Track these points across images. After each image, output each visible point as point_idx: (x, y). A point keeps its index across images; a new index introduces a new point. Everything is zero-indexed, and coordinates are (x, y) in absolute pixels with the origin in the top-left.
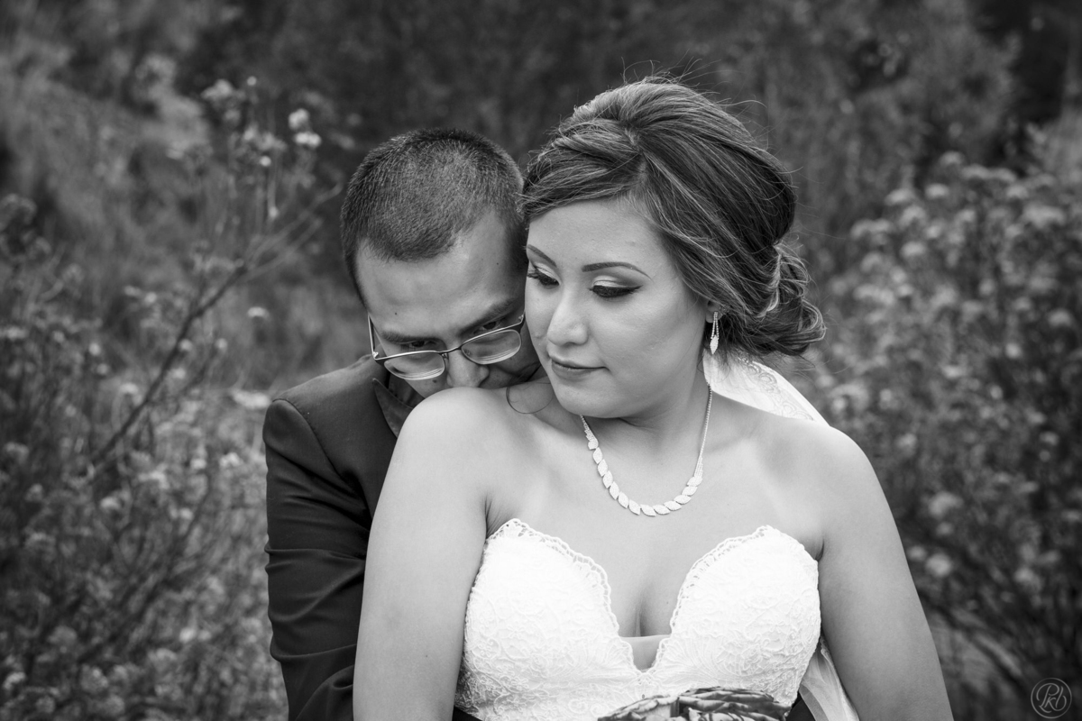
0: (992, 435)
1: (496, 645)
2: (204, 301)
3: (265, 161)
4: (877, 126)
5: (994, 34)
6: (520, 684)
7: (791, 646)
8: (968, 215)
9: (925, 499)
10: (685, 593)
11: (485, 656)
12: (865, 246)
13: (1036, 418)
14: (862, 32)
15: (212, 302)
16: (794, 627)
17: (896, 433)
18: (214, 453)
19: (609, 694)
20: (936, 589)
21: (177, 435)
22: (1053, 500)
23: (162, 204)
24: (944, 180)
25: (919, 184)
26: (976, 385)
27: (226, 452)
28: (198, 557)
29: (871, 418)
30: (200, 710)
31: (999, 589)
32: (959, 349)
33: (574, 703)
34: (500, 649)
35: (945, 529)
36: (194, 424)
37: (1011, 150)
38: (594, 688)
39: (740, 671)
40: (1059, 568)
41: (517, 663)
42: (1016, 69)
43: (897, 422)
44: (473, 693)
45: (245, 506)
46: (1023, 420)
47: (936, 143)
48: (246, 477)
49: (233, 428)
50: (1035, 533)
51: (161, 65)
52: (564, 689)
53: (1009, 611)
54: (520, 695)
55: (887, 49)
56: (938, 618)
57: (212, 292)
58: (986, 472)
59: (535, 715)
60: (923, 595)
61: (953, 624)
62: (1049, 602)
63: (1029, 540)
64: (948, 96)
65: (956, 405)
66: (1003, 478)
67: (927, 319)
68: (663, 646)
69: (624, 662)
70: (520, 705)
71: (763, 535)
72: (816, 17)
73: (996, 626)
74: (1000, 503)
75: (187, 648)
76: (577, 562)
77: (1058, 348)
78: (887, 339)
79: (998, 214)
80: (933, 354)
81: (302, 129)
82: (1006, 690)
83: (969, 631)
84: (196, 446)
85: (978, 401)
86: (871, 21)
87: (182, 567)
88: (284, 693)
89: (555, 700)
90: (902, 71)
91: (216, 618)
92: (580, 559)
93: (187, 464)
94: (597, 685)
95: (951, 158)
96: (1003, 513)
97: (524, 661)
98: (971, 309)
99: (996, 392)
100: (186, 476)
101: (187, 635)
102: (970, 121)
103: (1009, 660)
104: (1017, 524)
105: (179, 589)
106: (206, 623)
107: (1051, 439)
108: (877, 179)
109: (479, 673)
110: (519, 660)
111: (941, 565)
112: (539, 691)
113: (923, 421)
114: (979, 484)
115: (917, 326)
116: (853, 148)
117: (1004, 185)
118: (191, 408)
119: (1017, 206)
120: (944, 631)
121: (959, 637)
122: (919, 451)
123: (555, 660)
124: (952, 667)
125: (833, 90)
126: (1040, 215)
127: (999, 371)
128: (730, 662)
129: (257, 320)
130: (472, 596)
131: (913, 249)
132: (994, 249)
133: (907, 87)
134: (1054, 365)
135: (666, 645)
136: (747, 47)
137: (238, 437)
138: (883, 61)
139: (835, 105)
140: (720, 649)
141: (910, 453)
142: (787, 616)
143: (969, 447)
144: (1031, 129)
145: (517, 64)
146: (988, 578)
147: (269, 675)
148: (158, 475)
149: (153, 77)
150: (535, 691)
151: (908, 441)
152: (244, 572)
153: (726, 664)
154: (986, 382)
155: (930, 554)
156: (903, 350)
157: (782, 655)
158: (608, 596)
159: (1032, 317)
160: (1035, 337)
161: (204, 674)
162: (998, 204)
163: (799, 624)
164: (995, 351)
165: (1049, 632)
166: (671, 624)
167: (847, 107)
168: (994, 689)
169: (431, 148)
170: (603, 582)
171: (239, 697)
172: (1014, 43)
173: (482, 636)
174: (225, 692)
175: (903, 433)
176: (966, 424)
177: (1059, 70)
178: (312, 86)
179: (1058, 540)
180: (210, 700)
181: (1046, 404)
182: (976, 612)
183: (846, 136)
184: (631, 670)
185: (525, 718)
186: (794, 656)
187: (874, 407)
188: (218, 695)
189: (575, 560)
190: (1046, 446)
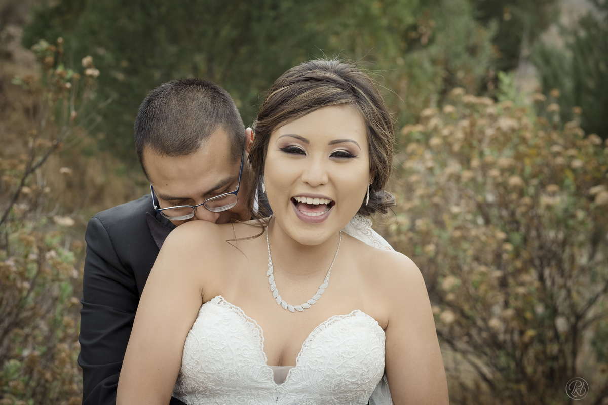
0: (478, 245)
1: (198, 363)
2: (34, 164)
3: (68, 85)
4: (417, 72)
5: (483, 20)
6: (210, 385)
7: (362, 379)
8: (465, 123)
9: (440, 280)
10: (306, 345)
11: (192, 369)
12: (409, 139)
13: (501, 235)
14: (409, 20)
15: (40, 164)
16: (364, 369)
17: (424, 243)
18: (42, 250)
19: (259, 395)
20: (446, 330)
21: (21, 240)
22: (511, 281)
23: (14, 109)
24: (454, 103)
25: (440, 105)
26: (469, 217)
27: (49, 250)
28: (33, 309)
29: (411, 235)
30: (34, 395)
31: (480, 330)
32: (460, 197)
33: (239, 398)
34: (200, 366)
35: (451, 297)
36: (31, 234)
37: (491, 86)
38: (251, 391)
39: (332, 390)
40: (513, 319)
41: (209, 375)
42: (495, 40)
43: (425, 237)
44: (184, 387)
45: (60, 280)
46: (494, 237)
47: (450, 82)
48: (60, 264)
49: (53, 237)
50: (500, 298)
51: (14, 30)
52: (234, 391)
53: (486, 342)
54: (210, 391)
55: (422, 29)
56: (447, 346)
57: (39, 159)
58: (475, 265)
59: (217, 402)
60: (439, 333)
61: (455, 349)
62: (508, 337)
63: (497, 303)
64: (457, 55)
65: (458, 228)
66: (483, 269)
67: (443, 180)
68: (291, 372)
69: (268, 379)
70: (209, 396)
71: (354, 315)
72: (384, 11)
73: (478, 349)
74: (481, 282)
75: (26, 360)
76: (248, 322)
77: (514, 196)
78: (420, 192)
79: (481, 122)
80: (446, 199)
81: (89, 67)
82: (484, 386)
83: (464, 353)
84: (31, 247)
85: (470, 226)
86: (414, 13)
87: (25, 314)
88: (81, 386)
89: (228, 396)
90: (431, 41)
91: (42, 344)
92: (250, 321)
93: (26, 256)
94: (252, 390)
95: (458, 91)
96: (483, 288)
97: (213, 374)
98: (466, 175)
99: (480, 221)
100: (26, 263)
101: (26, 353)
102: (468, 70)
103: (486, 370)
104: (490, 294)
105: (22, 328)
106: (37, 346)
107: (508, 247)
108: (417, 102)
109: (188, 377)
110: (210, 373)
111: (449, 317)
112: (220, 390)
113: (439, 237)
114: (471, 271)
115: (437, 183)
116: (404, 84)
117: (485, 106)
118: (30, 225)
119: (493, 118)
120: (450, 353)
121: (459, 356)
122: (437, 253)
123: (229, 375)
124: (454, 373)
125: (393, 51)
126: (505, 123)
127: (482, 209)
128: (327, 385)
129: (65, 174)
130: (189, 334)
131: (435, 141)
132: (480, 141)
133: (434, 50)
134: (512, 206)
135: (292, 372)
136: (346, 26)
137: (55, 241)
138: (421, 36)
139: (394, 60)
140: (322, 377)
141: (432, 254)
142: (361, 362)
143: (465, 251)
144: (502, 76)
145: (217, 34)
146: (474, 324)
147: (73, 376)
148: (10, 262)
149: (10, 38)
150: (219, 390)
151: (431, 248)
152: (59, 318)
153: (324, 386)
154: (475, 215)
155: (443, 310)
156: (430, 197)
157: (356, 383)
158: (263, 343)
159: (500, 180)
160: (501, 190)
161: (36, 375)
162: (482, 116)
163: (368, 367)
164: (480, 199)
165: (508, 355)
166: (296, 361)
167: (400, 61)
168: (478, 387)
169: (185, 91)
170: (260, 335)
171: (55, 388)
172: (494, 25)
173: (191, 358)
174: (47, 385)
175: (429, 243)
176: (464, 238)
177: (518, 41)
178: (100, 44)
179: (513, 303)
180: (39, 389)
181: (508, 228)
182: (468, 342)
183: (399, 78)
184: (271, 384)
185: (212, 402)
186: (364, 384)
187: (412, 229)
188: (44, 386)
189: (246, 321)
190: (506, 251)
